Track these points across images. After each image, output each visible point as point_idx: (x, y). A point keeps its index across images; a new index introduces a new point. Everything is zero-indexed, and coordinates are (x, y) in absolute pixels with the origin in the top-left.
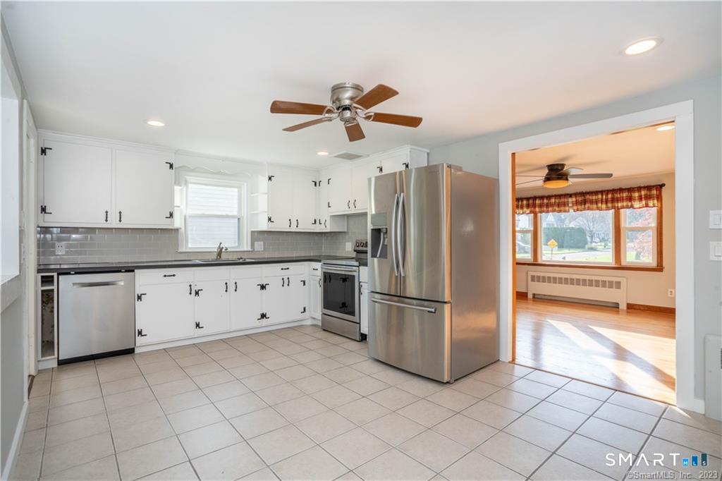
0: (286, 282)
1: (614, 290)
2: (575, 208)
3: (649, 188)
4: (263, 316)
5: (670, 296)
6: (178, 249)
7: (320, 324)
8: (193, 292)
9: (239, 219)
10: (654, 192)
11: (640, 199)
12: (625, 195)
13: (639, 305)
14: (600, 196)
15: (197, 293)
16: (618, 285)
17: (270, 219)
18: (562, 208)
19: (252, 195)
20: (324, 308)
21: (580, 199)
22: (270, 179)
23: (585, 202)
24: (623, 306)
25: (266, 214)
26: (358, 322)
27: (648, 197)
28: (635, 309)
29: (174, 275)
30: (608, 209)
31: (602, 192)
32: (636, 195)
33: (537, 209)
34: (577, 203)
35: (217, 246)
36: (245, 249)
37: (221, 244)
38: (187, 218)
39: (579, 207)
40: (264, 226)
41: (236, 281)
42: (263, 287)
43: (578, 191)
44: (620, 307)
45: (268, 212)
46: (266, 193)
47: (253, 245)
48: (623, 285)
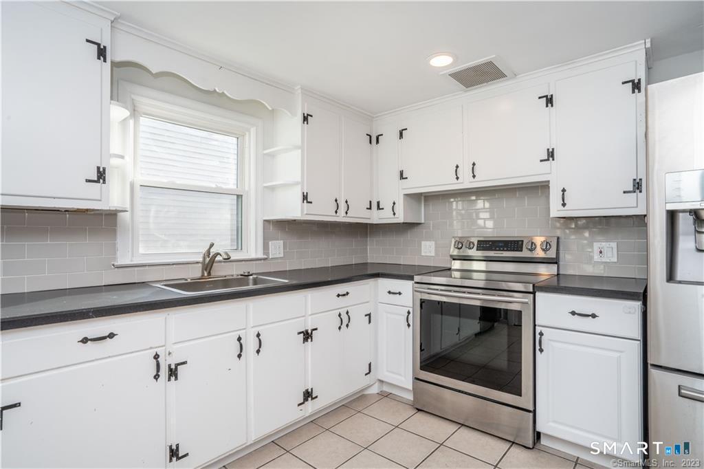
0: (344, 321)
4: (308, 395)
6: (115, 259)
7: (410, 397)
8: (164, 372)
9: (239, 197)
15: (173, 373)
17: (305, 197)
19: (266, 152)
20: (422, 368)
22: (305, 119)
25: (299, 187)
26: (532, 409)
29: (111, 336)
35: (204, 250)
36: (253, 256)
37: (212, 245)
38: (137, 188)
40: (294, 210)
41: (259, 329)
42: (307, 336)
45: (302, 183)
46: (297, 147)
47: (266, 248)
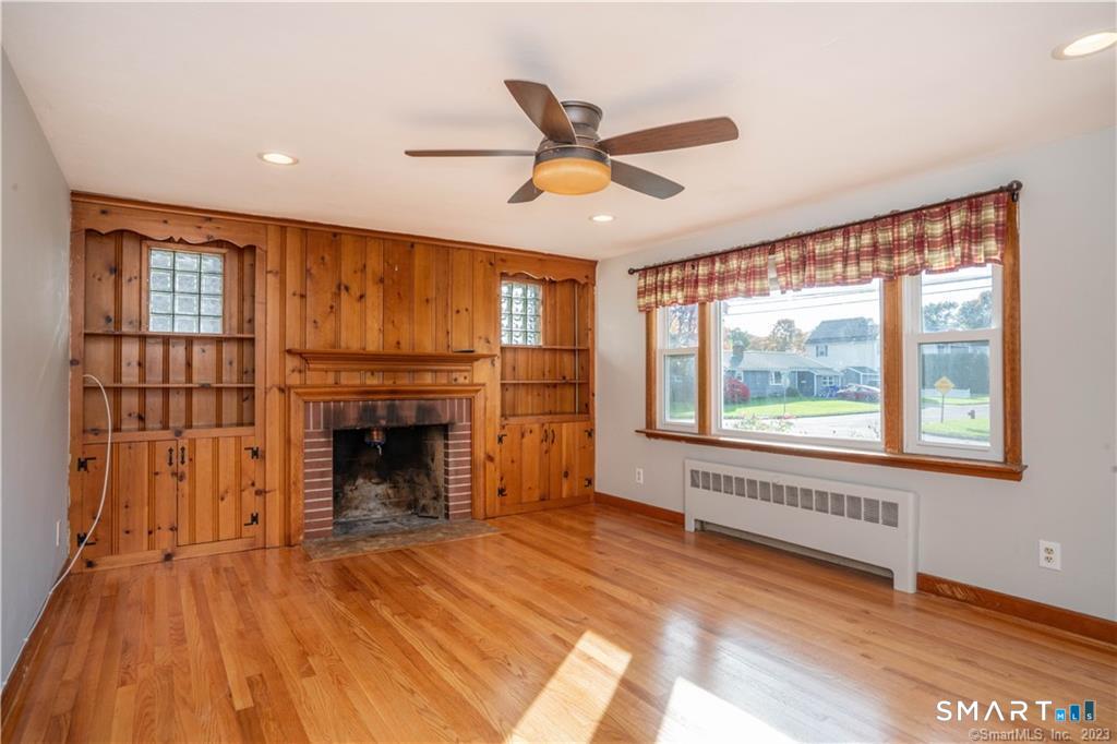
1: (880, 528)
2: (782, 280)
3: (973, 202)
5: (1044, 563)
10: (990, 214)
11: (949, 240)
12: (906, 230)
13: (952, 584)
14: (839, 242)
16: (890, 514)
18: (758, 284)
21: (794, 254)
23: (803, 262)
24: (905, 584)
27: (973, 234)
28: (938, 594)
30: (863, 278)
31: (845, 230)
32: (937, 229)
33: (701, 291)
34: (788, 266)
39: (795, 279)
43: (790, 234)
44: (897, 586)
48: (906, 514)
